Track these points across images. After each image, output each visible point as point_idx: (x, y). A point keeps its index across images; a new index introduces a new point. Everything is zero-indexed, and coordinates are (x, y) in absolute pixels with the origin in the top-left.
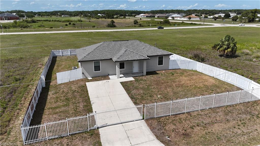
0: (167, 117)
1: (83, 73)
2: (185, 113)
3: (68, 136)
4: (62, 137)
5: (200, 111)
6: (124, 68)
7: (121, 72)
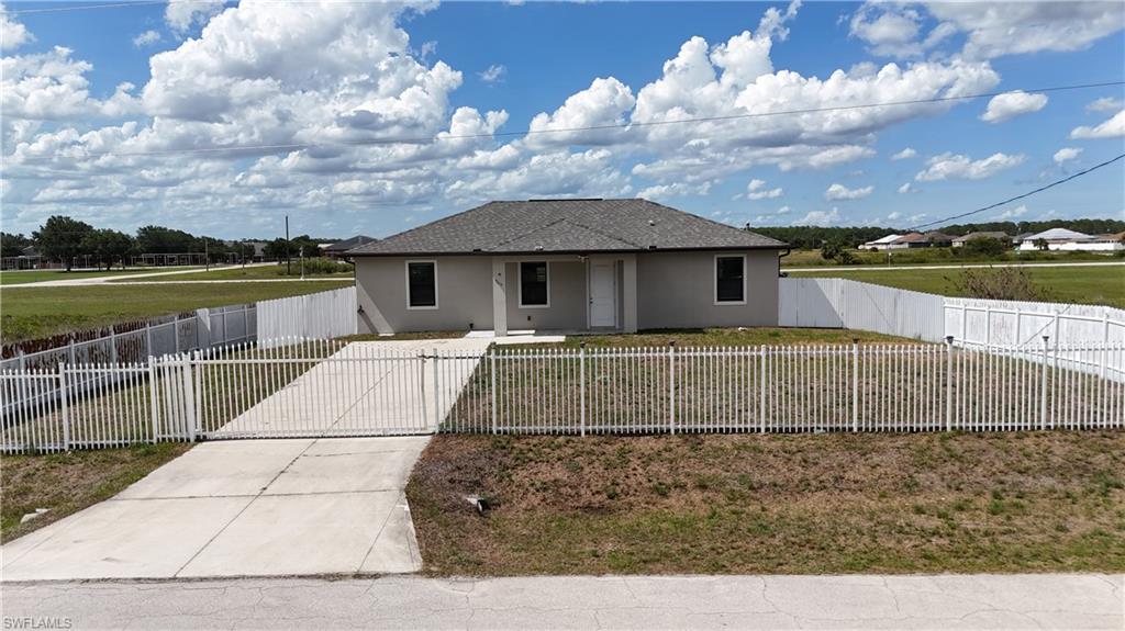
0: (561, 439)
1: (361, 311)
2: (673, 432)
3: (62, 450)
4: (37, 454)
5: (766, 438)
6: (545, 303)
7: (529, 318)
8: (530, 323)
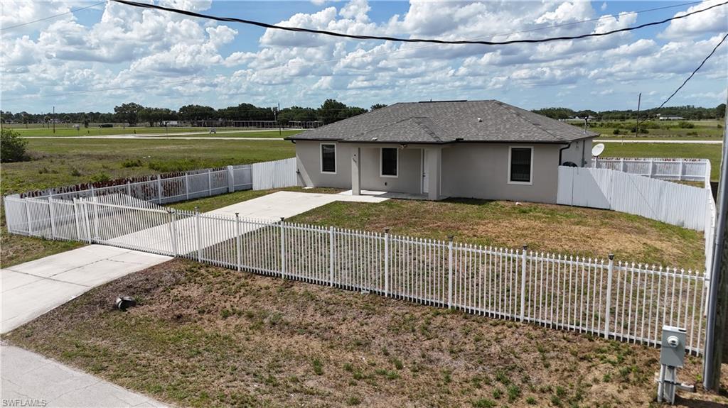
1: (298, 173)
2: (283, 277)
3: (52, 239)
6: (395, 174)
7: (386, 184)
8: (385, 187)
